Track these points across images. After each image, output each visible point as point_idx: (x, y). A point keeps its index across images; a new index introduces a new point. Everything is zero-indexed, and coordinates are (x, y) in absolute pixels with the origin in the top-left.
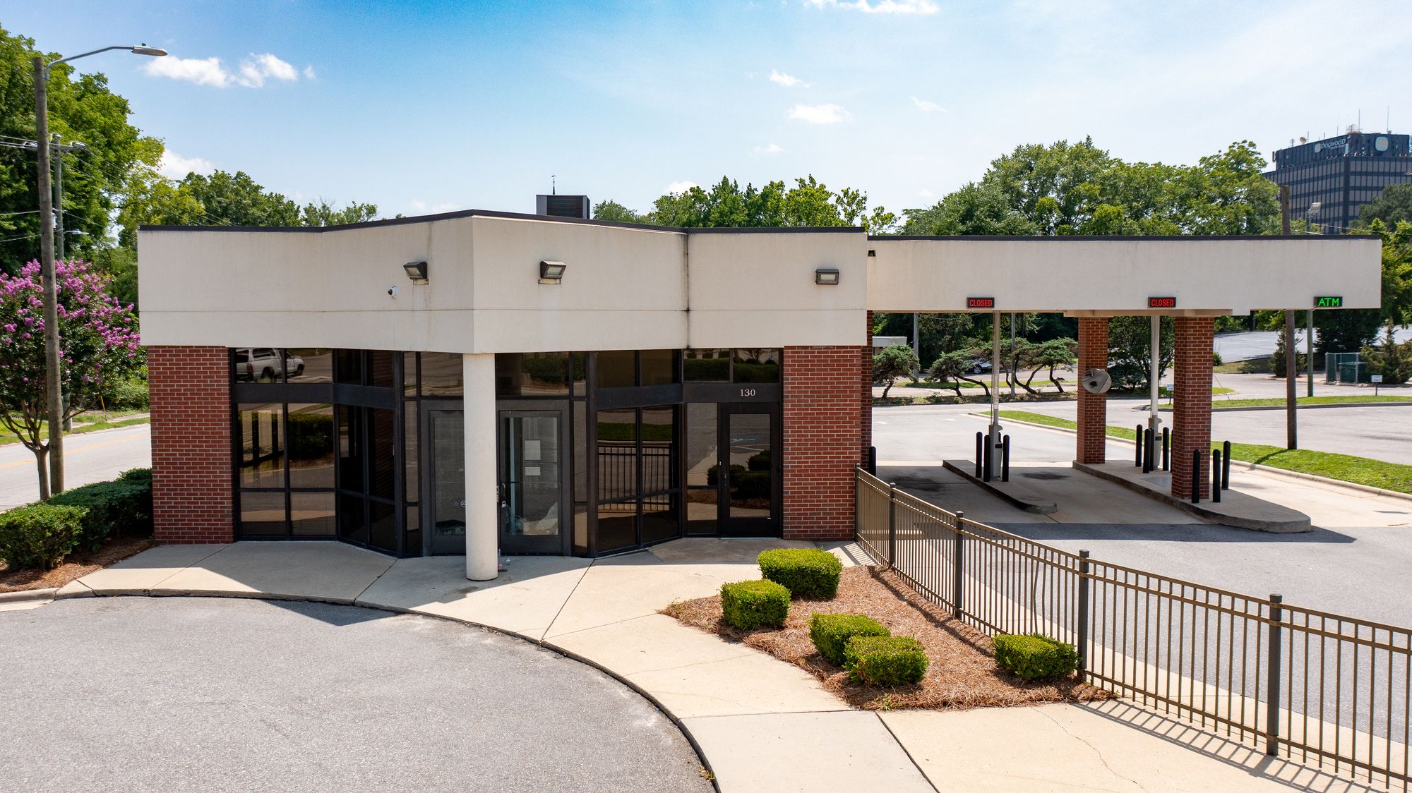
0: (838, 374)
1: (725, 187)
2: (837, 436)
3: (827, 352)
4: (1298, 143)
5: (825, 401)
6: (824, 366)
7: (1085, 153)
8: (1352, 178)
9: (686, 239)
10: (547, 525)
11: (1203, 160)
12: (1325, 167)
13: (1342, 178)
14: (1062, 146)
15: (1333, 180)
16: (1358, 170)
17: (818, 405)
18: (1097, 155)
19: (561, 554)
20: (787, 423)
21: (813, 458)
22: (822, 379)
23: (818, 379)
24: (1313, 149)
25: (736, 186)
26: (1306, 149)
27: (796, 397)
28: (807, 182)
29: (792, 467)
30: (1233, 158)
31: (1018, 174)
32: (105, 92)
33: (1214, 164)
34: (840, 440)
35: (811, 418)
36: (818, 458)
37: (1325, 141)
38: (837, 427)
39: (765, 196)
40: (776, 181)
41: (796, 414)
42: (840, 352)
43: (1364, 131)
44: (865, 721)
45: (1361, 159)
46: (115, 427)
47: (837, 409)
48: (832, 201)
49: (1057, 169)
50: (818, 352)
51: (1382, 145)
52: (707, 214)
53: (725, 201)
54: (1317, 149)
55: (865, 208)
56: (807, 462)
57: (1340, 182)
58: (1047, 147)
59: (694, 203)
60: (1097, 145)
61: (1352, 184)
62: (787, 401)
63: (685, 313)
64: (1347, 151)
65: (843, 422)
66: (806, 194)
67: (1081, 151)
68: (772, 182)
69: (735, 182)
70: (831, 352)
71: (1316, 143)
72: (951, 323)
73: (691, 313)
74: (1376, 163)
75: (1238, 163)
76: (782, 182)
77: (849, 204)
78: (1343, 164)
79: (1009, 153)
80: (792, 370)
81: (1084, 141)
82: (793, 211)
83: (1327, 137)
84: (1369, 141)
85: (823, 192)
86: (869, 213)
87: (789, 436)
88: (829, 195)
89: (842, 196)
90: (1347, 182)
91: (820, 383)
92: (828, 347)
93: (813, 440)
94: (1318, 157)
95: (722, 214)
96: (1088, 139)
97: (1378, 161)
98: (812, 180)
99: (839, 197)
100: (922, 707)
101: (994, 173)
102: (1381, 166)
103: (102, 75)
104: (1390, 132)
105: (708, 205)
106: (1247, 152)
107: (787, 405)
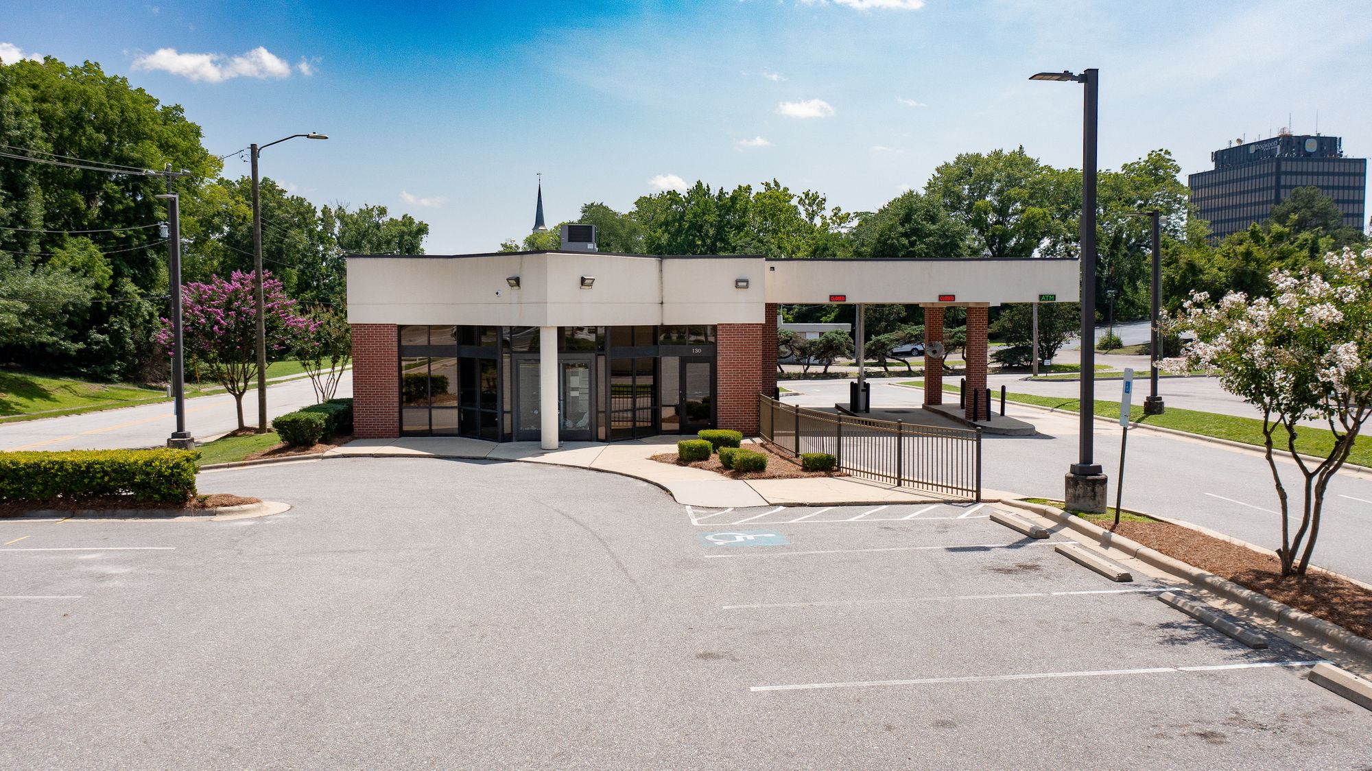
0: (748, 340)
1: (699, 190)
2: (749, 376)
3: (743, 327)
4: (1235, 144)
5: (741, 355)
6: (741, 335)
7: (1019, 161)
8: (1283, 177)
9: (661, 262)
10: (583, 423)
11: (1125, 166)
12: (1258, 167)
13: (1274, 178)
14: (998, 154)
15: (1266, 179)
16: (1289, 169)
17: (737, 358)
18: (1029, 163)
19: (591, 441)
20: (719, 368)
21: (734, 388)
23: (737, 343)
24: (1248, 150)
25: (709, 190)
26: (1242, 150)
27: (724, 353)
28: (772, 185)
30: (1151, 165)
31: (959, 179)
32: (183, 119)
33: (1134, 170)
35: (733, 365)
36: (737, 388)
37: (1259, 143)
38: (749, 370)
39: (734, 199)
40: (744, 185)
41: (724, 362)
42: (750, 327)
43: (1294, 134)
44: (738, 483)
45: (1291, 160)
46: (207, 395)
47: (748, 360)
48: (794, 202)
49: (992, 175)
50: (737, 327)
51: (1311, 147)
52: (683, 215)
53: (698, 204)
54: (1252, 150)
55: (824, 208)
56: (731, 391)
57: (1272, 181)
58: (985, 155)
59: (671, 205)
60: (1030, 153)
61: (1283, 183)
62: (719, 355)
63: (660, 305)
64: (1278, 153)
65: (752, 368)
66: (770, 197)
67: (1015, 158)
68: (740, 186)
69: (708, 186)
71: (1251, 144)
72: (887, 312)
73: (664, 305)
74: (1305, 163)
76: (749, 186)
77: (810, 205)
78: (1274, 164)
79: (951, 161)
80: (722, 337)
81: (1017, 150)
82: (760, 211)
83: (1262, 139)
84: (1299, 143)
85: (786, 195)
86: (828, 213)
87: (721, 376)
88: (791, 197)
89: (804, 198)
90: (1278, 181)
92: (743, 324)
93: (734, 378)
94: (1253, 157)
95: (695, 215)
96: (1021, 148)
97: (1308, 161)
98: (776, 184)
99: (801, 199)
100: (763, 478)
101: (938, 178)
102: (1310, 166)
103: (179, 106)
104: (1319, 134)
105: (683, 206)
106: (1163, 159)
107: (719, 358)
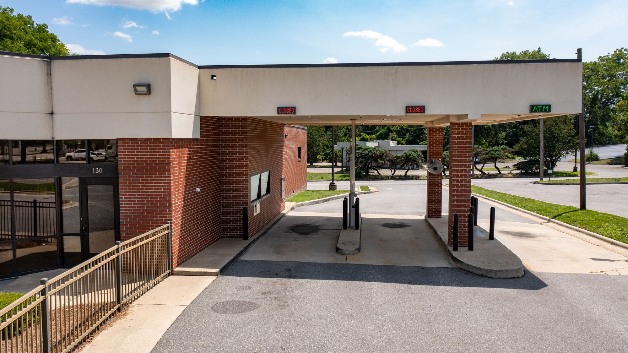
0: (155, 158)
2: (156, 201)
3: (147, 143)
5: (146, 177)
6: (145, 152)
7: (537, 55)
9: (49, 65)
11: (600, 58)
14: (526, 52)
17: (142, 180)
18: (544, 57)
20: (121, 192)
21: (139, 217)
22: (144, 161)
23: (141, 161)
27: (127, 174)
29: (126, 222)
30: (616, 57)
33: (605, 60)
34: (157, 204)
35: (138, 189)
36: (143, 216)
38: (155, 195)
41: (127, 186)
42: (156, 143)
47: (155, 183)
50: (141, 143)
56: (136, 220)
58: (518, 53)
60: (544, 52)
62: (121, 177)
63: (50, 115)
65: (160, 192)
67: (535, 54)
70: (150, 143)
73: (54, 115)
75: (619, 59)
80: (124, 155)
81: (537, 50)
87: (123, 201)
91: (143, 164)
92: (147, 139)
93: (139, 204)
96: (539, 48)
106: (623, 53)
107: (121, 180)
